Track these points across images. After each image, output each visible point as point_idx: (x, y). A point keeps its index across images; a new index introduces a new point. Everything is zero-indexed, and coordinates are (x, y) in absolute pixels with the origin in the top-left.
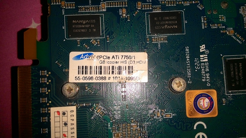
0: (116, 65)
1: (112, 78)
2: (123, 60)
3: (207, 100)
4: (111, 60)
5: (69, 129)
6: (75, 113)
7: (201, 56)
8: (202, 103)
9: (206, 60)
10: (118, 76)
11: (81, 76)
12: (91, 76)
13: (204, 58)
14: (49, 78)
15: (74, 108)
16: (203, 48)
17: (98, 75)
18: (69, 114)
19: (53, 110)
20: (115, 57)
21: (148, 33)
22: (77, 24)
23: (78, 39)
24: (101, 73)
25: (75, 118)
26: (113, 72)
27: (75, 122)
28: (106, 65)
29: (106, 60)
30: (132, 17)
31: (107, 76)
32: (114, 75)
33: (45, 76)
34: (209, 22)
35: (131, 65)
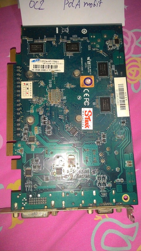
0: (50, 65)
1: (48, 70)
2: (53, 63)
3: (90, 80)
4: (48, 62)
5: (29, 91)
6: (32, 84)
7: (88, 62)
8: (87, 81)
9: (90, 64)
10: (51, 69)
11: (35, 69)
12: (39, 69)
13: (89, 63)
14: (21, 70)
15: (31, 82)
16: (88, 58)
17: (42, 69)
18: (29, 84)
19: (22, 83)
20: (50, 61)
21: (65, 52)
22: (34, 47)
23: (34, 54)
24: (43, 68)
25: (32, 86)
26: (49, 68)
27: (32, 88)
28: (46, 65)
29: (46, 63)
30: (58, 45)
31: (46, 69)
32: (49, 69)
33: (19, 69)
34: (92, 47)
35: (57, 65)
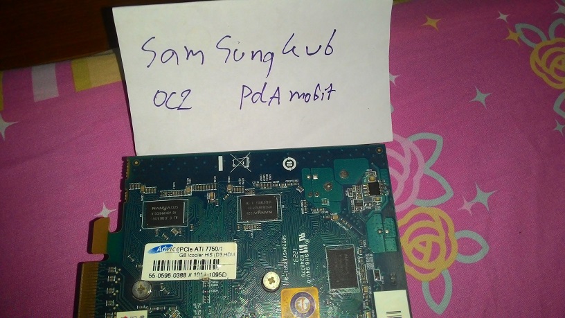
0: (199, 259)
1: (193, 275)
2: (208, 252)
3: (307, 301)
4: (194, 252)
7: (300, 246)
8: (300, 305)
9: (307, 251)
10: (201, 271)
11: (156, 273)
12: (168, 272)
13: (304, 249)
14: (118, 276)
15: (145, 313)
16: (302, 236)
17: (177, 271)
19: (120, 316)
20: (199, 249)
21: (240, 220)
22: (157, 211)
23: (157, 228)
24: (180, 269)
26: (195, 268)
29: (187, 253)
30: (221, 202)
31: (188, 272)
32: (196, 271)
33: (114, 274)
34: (310, 207)
35: (217, 258)
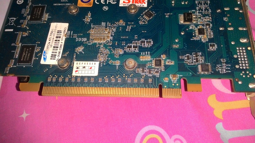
2: (53, 35)
5: (87, 65)
6: (78, 62)
11: (57, 58)
12: (58, 53)
14: (54, 76)
15: (75, 63)
17: (59, 49)
18: (78, 65)
19: (74, 74)
20: (50, 39)
21: (41, 22)
22: (24, 58)
23: (34, 58)
25: (81, 62)
28: (54, 44)
29: (50, 44)
31: (60, 44)
32: (61, 40)
33: (52, 78)
35: (57, 31)
